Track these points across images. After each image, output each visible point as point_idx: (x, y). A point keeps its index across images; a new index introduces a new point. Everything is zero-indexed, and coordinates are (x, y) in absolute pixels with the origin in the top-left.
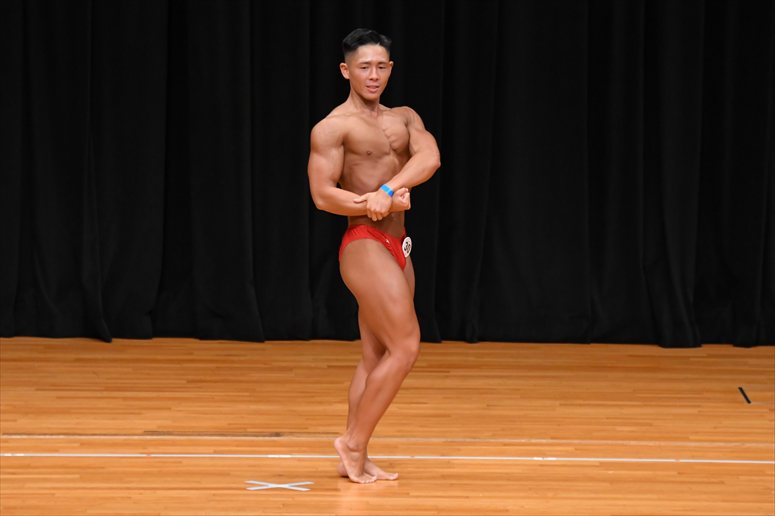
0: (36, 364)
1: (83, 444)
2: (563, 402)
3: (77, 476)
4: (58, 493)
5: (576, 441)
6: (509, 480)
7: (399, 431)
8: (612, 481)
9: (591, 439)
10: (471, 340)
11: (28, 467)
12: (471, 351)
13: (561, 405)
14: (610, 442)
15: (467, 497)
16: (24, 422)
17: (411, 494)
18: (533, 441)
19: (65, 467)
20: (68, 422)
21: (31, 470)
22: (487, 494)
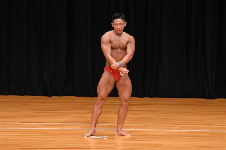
0: (31, 103)
1: (44, 126)
2: (178, 114)
3: (42, 134)
4: (37, 139)
5: (181, 125)
6: (162, 136)
7: (131, 122)
8: (191, 136)
9: (186, 125)
10: (152, 97)
11: (29, 132)
12: (152, 100)
13: (177, 115)
14: (191, 126)
15: (151, 141)
16: (27, 119)
17: (135, 140)
18: (169, 125)
19: (38, 132)
20: (40, 119)
21: (29, 133)
22: (156, 140)
